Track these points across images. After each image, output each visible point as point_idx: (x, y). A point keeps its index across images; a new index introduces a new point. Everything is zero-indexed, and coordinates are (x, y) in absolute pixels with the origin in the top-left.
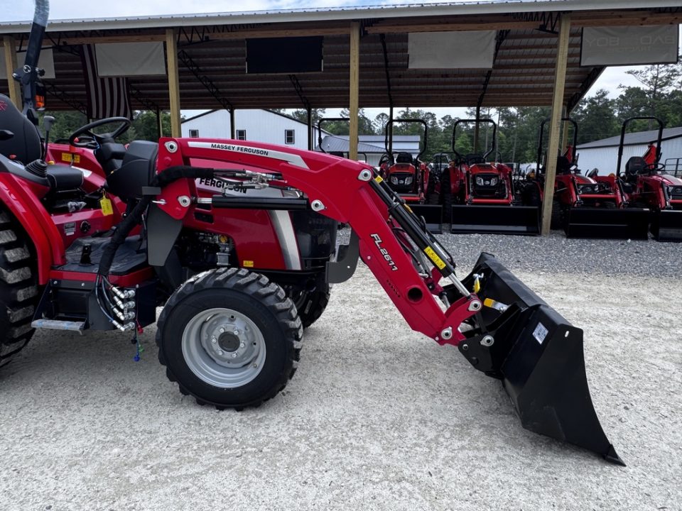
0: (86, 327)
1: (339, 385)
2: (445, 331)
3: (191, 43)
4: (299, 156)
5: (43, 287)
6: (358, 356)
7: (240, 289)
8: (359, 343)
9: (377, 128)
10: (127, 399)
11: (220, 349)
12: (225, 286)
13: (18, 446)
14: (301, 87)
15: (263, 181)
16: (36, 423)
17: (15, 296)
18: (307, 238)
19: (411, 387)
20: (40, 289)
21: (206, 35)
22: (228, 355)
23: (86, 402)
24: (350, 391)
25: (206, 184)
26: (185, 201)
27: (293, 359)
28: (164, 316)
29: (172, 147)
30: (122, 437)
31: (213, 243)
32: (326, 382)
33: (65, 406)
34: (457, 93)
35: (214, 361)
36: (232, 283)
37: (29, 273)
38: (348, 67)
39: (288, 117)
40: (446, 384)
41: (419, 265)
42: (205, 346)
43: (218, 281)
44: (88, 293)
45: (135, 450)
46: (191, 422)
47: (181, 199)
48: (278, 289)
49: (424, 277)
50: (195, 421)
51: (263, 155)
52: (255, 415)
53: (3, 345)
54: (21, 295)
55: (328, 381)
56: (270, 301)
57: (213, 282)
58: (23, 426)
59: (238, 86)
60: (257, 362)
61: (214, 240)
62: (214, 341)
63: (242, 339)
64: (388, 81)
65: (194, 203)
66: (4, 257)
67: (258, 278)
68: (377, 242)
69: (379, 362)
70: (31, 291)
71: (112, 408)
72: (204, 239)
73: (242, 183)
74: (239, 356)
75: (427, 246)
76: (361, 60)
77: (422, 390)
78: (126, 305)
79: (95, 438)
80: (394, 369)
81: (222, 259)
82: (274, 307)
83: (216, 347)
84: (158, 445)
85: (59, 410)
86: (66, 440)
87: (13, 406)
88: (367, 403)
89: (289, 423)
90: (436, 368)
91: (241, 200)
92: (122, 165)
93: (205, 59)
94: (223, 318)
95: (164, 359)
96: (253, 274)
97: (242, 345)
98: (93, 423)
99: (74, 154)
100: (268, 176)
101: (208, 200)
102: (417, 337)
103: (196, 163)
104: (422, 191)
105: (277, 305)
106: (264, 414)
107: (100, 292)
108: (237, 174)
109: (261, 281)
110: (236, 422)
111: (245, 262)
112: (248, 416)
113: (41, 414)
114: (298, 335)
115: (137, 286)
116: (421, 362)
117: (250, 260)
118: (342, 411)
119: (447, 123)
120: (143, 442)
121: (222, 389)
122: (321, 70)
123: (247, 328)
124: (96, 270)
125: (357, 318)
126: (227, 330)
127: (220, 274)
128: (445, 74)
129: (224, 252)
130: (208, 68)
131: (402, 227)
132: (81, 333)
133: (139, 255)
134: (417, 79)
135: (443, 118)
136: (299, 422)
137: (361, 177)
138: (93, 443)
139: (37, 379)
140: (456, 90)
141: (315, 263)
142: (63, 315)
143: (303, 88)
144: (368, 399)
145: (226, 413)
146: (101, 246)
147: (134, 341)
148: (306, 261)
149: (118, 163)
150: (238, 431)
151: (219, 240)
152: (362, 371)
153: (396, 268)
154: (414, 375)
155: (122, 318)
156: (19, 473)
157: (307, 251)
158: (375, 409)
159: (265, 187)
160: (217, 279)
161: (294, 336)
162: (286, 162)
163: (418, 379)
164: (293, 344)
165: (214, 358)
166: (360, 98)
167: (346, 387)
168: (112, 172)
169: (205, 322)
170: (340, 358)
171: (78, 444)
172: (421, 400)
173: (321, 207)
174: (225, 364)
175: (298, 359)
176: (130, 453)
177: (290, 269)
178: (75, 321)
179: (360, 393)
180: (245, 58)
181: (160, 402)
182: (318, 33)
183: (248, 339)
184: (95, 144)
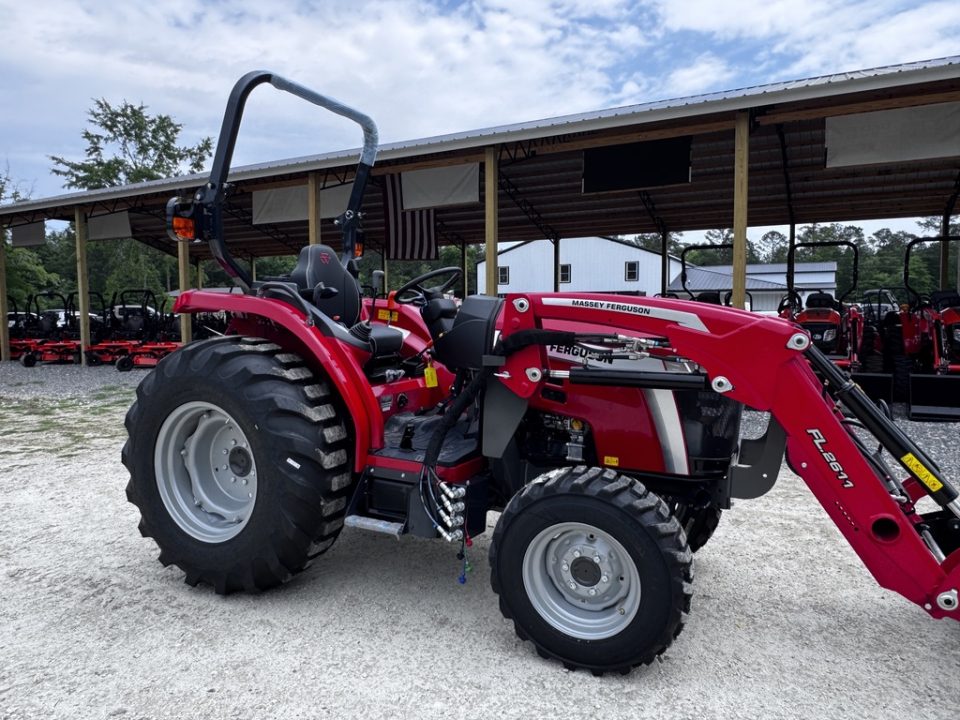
0: (405, 531)
1: (744, 657)
2: (945, 596)
3: (514, 161)
4: (695, 316)
5: (360, 474)
6: (772, 614)
7: (607, 498)
8: (770, 593)
9: (765, 253)
10: (445, 632)
11: (572, 580)
12: (586, 493)
13: (325, 676)
14: (653, 204)
15: (640, 349)
16: (343, 649)
17: (330, 484)
18: (697, 429)
19: (874, 681)
20: (355, 477)
21: (532, 149)
22: (583, 590)
23: (397, 629)
24: (765, 672)
25: (558, 351)
26: (534, 375)
27: (681, 609)
28: (501, 526)
29: (522, 305)
30: (445, 688)
31: (562, 429)
32: (725, 651)
33: (373, 633)
34: (905, 196)
35: (563, 596)
36: (595, 489)
37: (345, 457)
38: (732, 172)
39: (628, 243)
40: (941, 685)
41: (888, 480)
42: (552, 573)
43: (577, 485)
44: (410, 487)
45: (462, 709)
46: (532, 682)
47: (529, 372)
48: (660, 502)
49: (899, 501)
50: (536, 680)
51: (643, 314)
52: (620, 686)
53: (312, 543)
54: (336, 483)
55: (728, 650)
56: (649, 519)
57: (569, 486)
58: (330, 650)
59: (569, 209)
60: (627, 606)
61: (563, 425)
62: (565, 567)
63: (605, 568)
64: (788, 187)
65: (546, 377)
66: (323, 436)
67: (632, 485)
68: (817, 442)
69: (810, 629)
70: (346, 479)
71: (428, 642)
72: (551, 423)
73: (611, 352)
74: (599, 594)
75: (906, 453)
76: (751, 160)
77: (896, 689)
78: (455, 507)
79: (412, 682)
80: (839, 645)
81: (574, 450)
82: (655, 529)
83: (568, 576)
84: (490, 707)
85: (367, 635)
86: (377, 679)
87: (316, 620)
88: (798, 697)
89: (673, 709)
90: (917, 654)
91: (609, 374)
92: (455, 325)
93: (527, 178)
94: (578, 536)
95: (499, 585)
96: (623, 477)
97: (604, 578)
98: (407, 660)
99: (392, 311)
100: (649, 342)
101: (564, 374)
102: (871, 594)
103: (549, 324)
104: (855, 350)
105: (660, 525)
106: (634, 687)
107: (425, 486)
108: (606, 340)
109: (635, 488)
110: (593, 692)
111: (606, 458)
112: (611, 686)
113: (347, 637)
114: (689, 574)
115: (468, 482)
116: (887, 639)
117: (614, 456)
118: (757, 704)
119: (884, 242)
120: (470, 700)
121: (574, 639)
122: (687, 181)
123: (612, 554)
124: (421, 458)
125: (763, 550)
126: (584, 555)
127: (579, 475)
128: (885, 170)
129: (576, 442)
130: (528, 189)
131: (860, 419)
132: (398, 538)
133: (467, 441)
134: (835, 181)
135: (874, 234)
136: (688, 709)
137: (792, 344)
138: (410, 689)
139: (340, 590)
140: (905, 193)
141: (708, 466)
142: (375, 512)
143: (656, 206)
144: (799, 689)
145: (577, 676)
146: (422, 426)
147: (461, 556)
148: (696, 462)
149: (448, 324)
150: (598, 706)
151: (571, 426)
152: (782, 640)
153: (851, 485)
154: (876, 660)
155: (450, 524)
156: (329, 712)
157: (698, 447)
158: (814, 709)
159: (643, 357)
160: (576, 482)
161: (683, 574)
162: (676, 323)
163: (886, 669)
164: (682, 587)
165: (563, 592)
166: (749, 213)
167: (759, 664)
168: (441, 335)
169: (553, 540)
170: (742, 613)
171: (393, 686)
172: (897, 707)
173: (728, 387)
174: (578, 603)
175: (687, 611)
176: (457, 712)
177: (671, 472)
178: (392, 522)
179: (784, 678)
180: (581, 172)
181: (488, 644)
182: (686, 131)
183: (612, 569)
184: (421, 300)
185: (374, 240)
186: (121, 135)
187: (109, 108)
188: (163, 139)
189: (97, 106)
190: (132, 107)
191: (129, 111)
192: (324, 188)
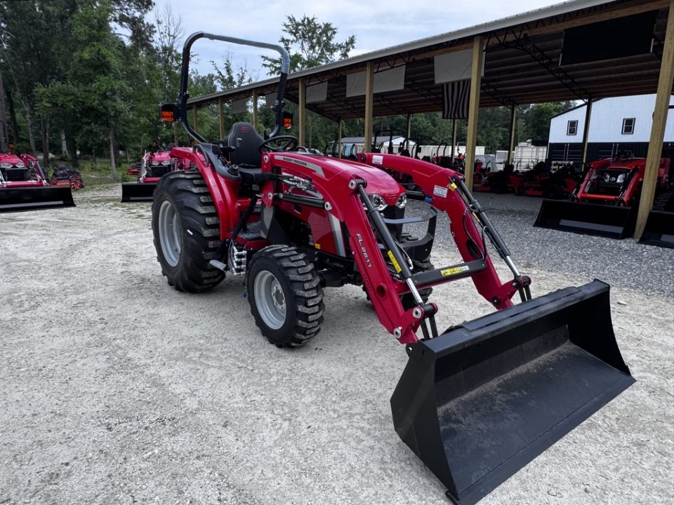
2: (396, 330)
4: (320, 168)
11: (276, 301)
17: (208, 244)
22: (279, 306)
26: (270, 196)
29: (266, 159)
47: (269, 194)
51: (305, 166)
66: (205, 221)
68: (360, 241)
75: (389, 250)
78: (239, 260)
83: (274, 299)
101: (282, 196)
107: (230, 248)
111: (316, 244)
117: (318, 243)
121: (269, 328)
122: (649, 52)
126: (278, 289)
137: (350, 185)
153: (371, 266)
155: (236, 267)
162: (315, 171)
173: (330, 208)
177: (339, 255)
180: (560, 50)
185: (401, 108)
186: (300, 38)
187: (295, 20)
188: (325, 38)
189: (288, 20)
190: (308, 19)
191: (306, 22)
192: (377, 72)
